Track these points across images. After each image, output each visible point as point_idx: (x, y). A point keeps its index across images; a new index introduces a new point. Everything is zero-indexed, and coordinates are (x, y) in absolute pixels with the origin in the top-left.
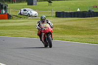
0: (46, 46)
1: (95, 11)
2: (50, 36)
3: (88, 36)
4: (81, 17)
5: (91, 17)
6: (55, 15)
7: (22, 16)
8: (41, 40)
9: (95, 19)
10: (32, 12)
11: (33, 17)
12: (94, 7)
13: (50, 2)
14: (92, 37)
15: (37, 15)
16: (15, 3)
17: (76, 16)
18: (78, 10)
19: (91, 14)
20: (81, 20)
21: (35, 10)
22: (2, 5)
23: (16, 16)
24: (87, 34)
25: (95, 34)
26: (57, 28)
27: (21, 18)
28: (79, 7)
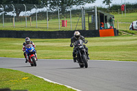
7: (134, 31)
16: (124, 13)
22: (106, 17)
23: (126, 31)
27: (133, 34)
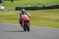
0: (25, 30)
1: (39, 7)
2: (28, 23)
3: (35, 22)
4: (31, 10)
5: (37, 10)
6: (15, 9)
8: (22, 26)
9: (39, 11)
10: (1, 7)
11: (2, 10)
12: (38, 4)
13: (12, 1)
14: (37, 22)
15: (4, 9)
17: (28, 9)
18: (29, 6)
19: (37, 8)
20: (31, 12)
21: (3, 6)
24: (35, 20)
25: (39, 20)
26: (16, 17)
28: (30, 4)
